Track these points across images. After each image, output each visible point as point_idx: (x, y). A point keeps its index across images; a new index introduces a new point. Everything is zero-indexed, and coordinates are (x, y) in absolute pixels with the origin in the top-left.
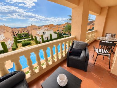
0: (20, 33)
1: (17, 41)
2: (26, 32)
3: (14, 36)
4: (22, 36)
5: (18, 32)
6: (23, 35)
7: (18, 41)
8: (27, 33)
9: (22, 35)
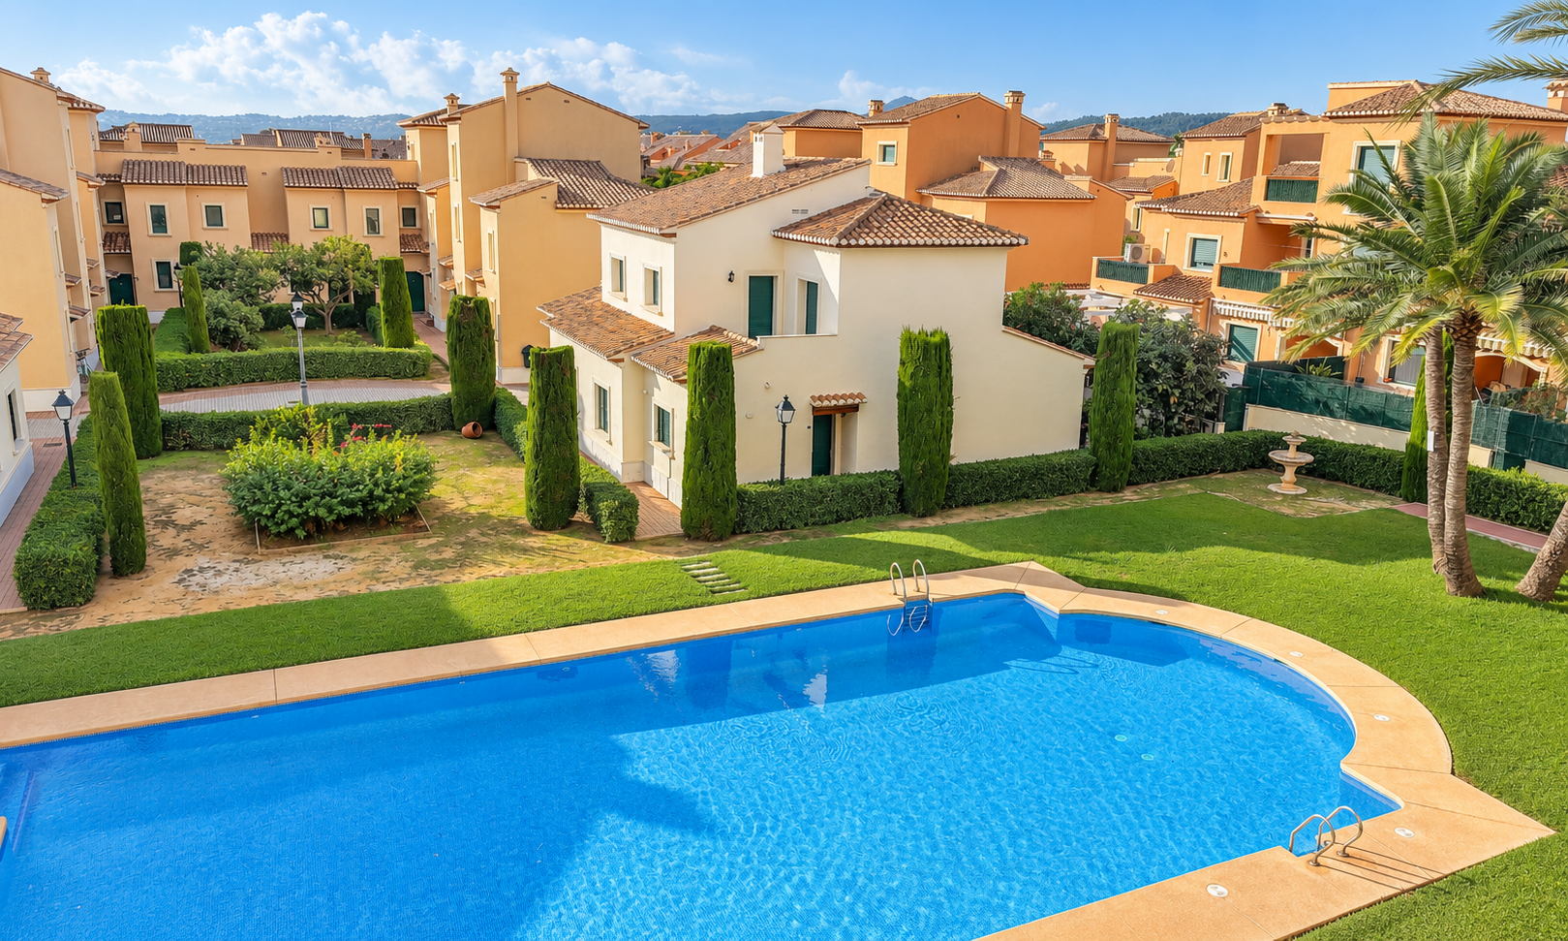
0: (233, 238)
1: (143, 409)
2: (373, 226)
3: (122, 288)
4: (276, 320)
5: (215, 216)
6: (302, 284)
7: (172, 405)
8: (385, 247)
9: (282, 296)
